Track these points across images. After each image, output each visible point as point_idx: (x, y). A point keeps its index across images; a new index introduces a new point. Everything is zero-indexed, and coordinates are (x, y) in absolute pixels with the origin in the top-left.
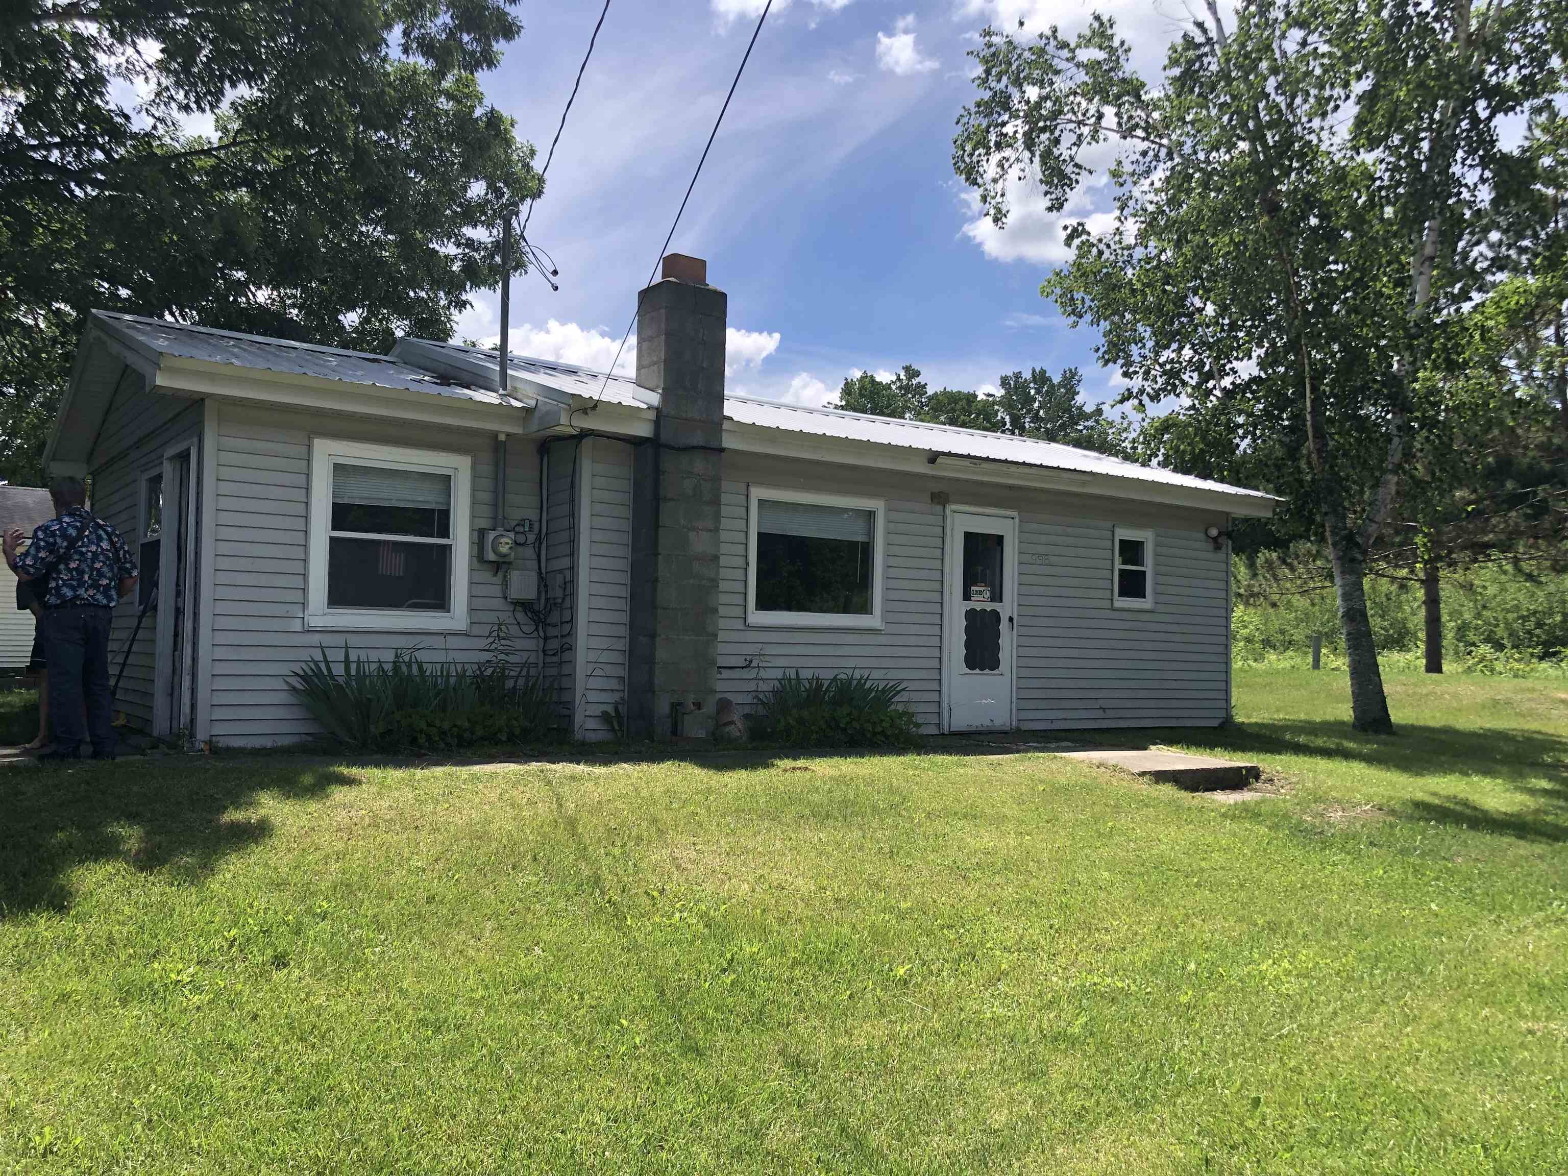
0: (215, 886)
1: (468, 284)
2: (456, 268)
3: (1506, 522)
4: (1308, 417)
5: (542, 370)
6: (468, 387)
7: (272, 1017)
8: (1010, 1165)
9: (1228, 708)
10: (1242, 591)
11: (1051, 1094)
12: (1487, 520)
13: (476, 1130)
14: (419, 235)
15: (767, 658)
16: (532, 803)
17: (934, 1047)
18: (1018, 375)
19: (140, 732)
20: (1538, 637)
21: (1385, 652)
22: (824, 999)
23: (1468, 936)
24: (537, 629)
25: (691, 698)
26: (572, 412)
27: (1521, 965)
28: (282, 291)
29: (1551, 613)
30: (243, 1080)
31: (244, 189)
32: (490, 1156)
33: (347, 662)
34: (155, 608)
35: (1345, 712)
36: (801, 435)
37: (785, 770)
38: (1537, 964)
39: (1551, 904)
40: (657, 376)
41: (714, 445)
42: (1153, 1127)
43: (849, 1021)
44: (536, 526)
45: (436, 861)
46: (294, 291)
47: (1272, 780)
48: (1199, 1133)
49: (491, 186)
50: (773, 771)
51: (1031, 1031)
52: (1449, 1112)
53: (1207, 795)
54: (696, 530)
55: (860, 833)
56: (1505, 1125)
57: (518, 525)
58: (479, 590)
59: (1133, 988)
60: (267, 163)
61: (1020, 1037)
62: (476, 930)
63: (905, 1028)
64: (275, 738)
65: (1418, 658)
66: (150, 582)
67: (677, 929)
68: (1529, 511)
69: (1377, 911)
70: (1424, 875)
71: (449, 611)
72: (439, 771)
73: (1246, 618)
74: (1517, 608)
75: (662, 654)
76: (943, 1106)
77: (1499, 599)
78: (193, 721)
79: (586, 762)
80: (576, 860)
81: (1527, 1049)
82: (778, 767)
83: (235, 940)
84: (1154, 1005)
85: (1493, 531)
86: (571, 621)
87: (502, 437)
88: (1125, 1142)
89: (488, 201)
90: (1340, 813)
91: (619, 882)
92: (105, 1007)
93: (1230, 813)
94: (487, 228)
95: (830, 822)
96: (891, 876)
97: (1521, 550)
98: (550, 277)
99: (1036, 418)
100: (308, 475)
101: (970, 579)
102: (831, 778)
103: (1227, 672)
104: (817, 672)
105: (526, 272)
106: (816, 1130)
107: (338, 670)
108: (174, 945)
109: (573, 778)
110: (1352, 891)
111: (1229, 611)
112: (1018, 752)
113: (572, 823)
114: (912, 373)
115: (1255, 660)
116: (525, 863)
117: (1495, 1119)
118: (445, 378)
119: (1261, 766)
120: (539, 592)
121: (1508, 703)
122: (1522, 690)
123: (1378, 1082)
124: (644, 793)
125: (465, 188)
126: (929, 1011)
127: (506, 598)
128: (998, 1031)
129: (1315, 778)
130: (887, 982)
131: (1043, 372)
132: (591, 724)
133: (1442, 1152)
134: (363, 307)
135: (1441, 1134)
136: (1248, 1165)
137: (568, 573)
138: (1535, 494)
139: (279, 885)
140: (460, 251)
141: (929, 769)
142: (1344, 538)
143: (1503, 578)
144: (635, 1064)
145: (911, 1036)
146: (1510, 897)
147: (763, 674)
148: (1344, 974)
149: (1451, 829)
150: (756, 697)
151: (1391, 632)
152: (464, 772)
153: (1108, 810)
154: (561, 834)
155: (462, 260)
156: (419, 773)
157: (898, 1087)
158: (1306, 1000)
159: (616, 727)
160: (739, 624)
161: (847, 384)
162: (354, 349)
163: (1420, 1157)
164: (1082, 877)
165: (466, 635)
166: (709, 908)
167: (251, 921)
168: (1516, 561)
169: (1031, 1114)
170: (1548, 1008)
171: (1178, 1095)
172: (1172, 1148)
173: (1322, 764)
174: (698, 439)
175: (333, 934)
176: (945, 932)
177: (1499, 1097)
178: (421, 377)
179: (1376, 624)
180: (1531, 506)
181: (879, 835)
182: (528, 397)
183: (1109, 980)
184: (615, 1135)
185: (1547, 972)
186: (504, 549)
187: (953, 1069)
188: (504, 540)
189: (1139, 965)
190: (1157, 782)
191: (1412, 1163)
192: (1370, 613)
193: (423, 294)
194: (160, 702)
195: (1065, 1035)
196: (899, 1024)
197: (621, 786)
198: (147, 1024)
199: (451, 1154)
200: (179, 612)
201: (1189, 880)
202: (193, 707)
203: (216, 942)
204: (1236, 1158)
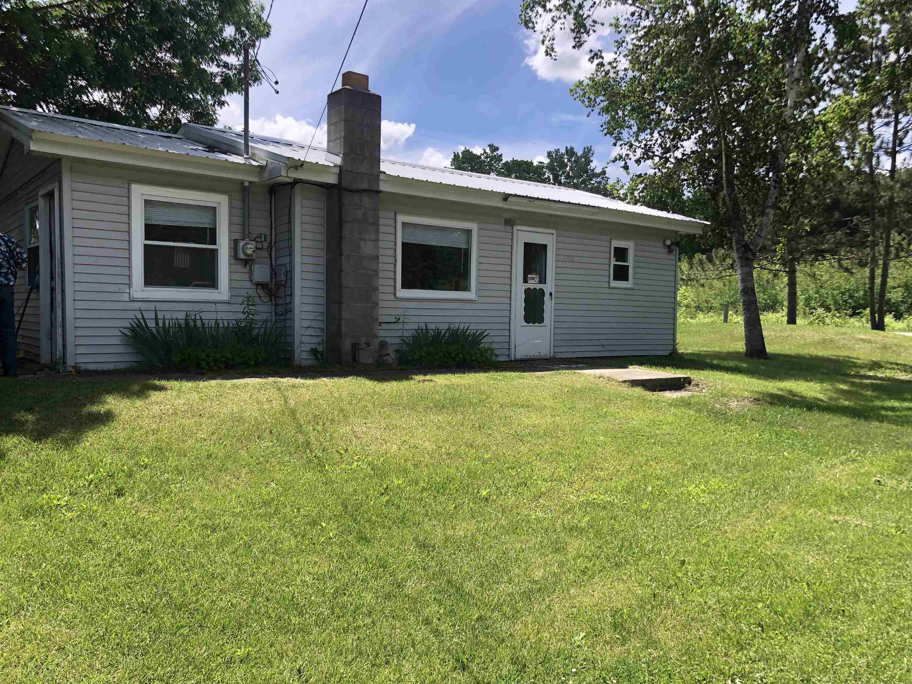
0: (80, 450)
1: (226, 91)
2: (218, 80)
3: (835, 237)
4: (724, 175)
5: (271, 143)
6: (225, 153)
7: (115, 525)
8: (544, 600)
9: (674, 344)
10: (684, 277)
11: (567, 560)
12: (825, 236)
13: (238, 585)
14: (194, 60)
15: (408, 317)
16: (269, 401)
17: (502, 535)
18: (557, 151)
19: (32, 361)
20: (850, 304)
21: (765, 313)
22: (440, 509)
23: (803, 469)
24: (271, 300)
25: (363, 340)
26: (288, 168)
27: (832, 485)
28: (110, 93)
29: (857, 290)
30: (99, 561)
31: (83, 29)
32: (245, 601)
33: (156, 319)
34: (38, 287)
35: (741, 346)
36: (427, 183)
37: (419, 381)
38: (841, 484)
39: (850, 452)
40: (339, 147)
41: (374, 188)
42: (625, 578)
43: (454, 521)
44: (269, 238)
45: (212, 434)
46: (117, 94)
47: (698, 385)
48: (651, 581)
49: (238, 29)
50: (412, 382)
51: (558, 525)
52: (788, 565)
53: (661, 393)
54: (365, 240)
55: (462, 417)
56: (820, 571)
57: (258, 237)
58: (235, 276)
59: (616, 501)
60: (98, 13)
61: (551, 529)
62: (237, 474)
63: (486, 525)
64: (116, 364)
65: (783, 316)
66: (34, 272)
67: (355, 471)
68: (848, 231)
69: (755, 457)
70: (781, 437)
71: (217, 289)
72: (213, 383)
73: (686, 294)
74: (839, 288)
75: (345, 315)
76: (507, 567)
77: (829, 282)
78: (64, 355)
79: (301, 377)
80: (296, 433)
81: (833, 531)
82: (415, 380)
83: (92, 481)
84: (628, 510)
85: (827, 243)
86: (291, 294)
87: (246, 184)
88: (609, 586)
89: (236, 39)
90: (736, 403)
91: (321, 445)
92: (14, 520)
93: (674, 403)
94: (237, 55)
95: (444, 410)
96: (480, 439)
97: (843, 254)
98: (274, 85)
99: (568, 177)
100: (129, 207)
101: (527, 271)
102: (446, 386)
103: (674, 324)
104: (438, 325)
105: (261, 83)
106: (434, 582)
107: (151, 324)
108: (55, 484)
109: (294, 386)
110: (741, 446)
111: (676, 290)
112: (554, 370)
113: (293, 412)
114: (494, 149)
115: (691, 318)
116: (265, 435)
117: (814, 569)
118: (211, 148)
119: (692, 377)
120: (271, 277)
121: (832, 341)
122: (840, 334)
123: (751, 550)
124: (336, 395)
125: (221, 30)
126: (500, 515)
127: (252, 281)
128: (539, 525)
129: (722, 383)
130: (476, 499)
131: (572, 149)
132: (304, 355)
133: (784, 588)
134: (161, 104)
135: (784, 578)
136: (677, 597)
137: (288, 266)
138: (852, 221)
139: (119, 449)
140: (220, 70)
141: (502, 380)
142: (743, 246)
143: (832, 270)
144: (330, 548)
145: (489, 529)
146: (828, 448)
147: (407, 327)
148: (735, 492)
149: (797, 410)
150: (403, 340)
151: (768, 301)
152: (229, 383)
153: (604, 402)
154: (287, 419)
155: (221, 76)
156: (202, 384)
157: (481, 557)
158: (713, 506)
159: (320, 357)
160: (392, 297)
161: (455, 155)
162: (157, 130)
163: (772, 590)
164: (588, 439)
165: (228, 303)
166: (373, 460)
167: (101, 469)
168: (840, 260)
169: (556, 571)
170: (846, 508)
171: (640, 559)
172: (635, 588)
173: (727, 376)
174: (365, 185)
175: (152, 477)
176: (510, 470)
177: (817, 557)
178: (197, 147)
179: (760, 297)
180: (849, 228)
181: (473, 417)
182: (262, 159)
183: (602, 497)
184: (318, 587)
185: (846, 489)
186: (249, 252)
187: (513, 547)
188: (249, 246)
189: (620, 488)
190: (632, 386)
191: (768, 593)
192: (757, 290)
193: (198, 97)
194: (45, 344)
195: (577, 527)
196: (483, 522)
197: (323, 391)
198: (40, 529)
199: (222, 599)
200: (53, 289)
201: (649, 441)
202: (64, 346)
203: (81, 482)
204: (670, 593)
